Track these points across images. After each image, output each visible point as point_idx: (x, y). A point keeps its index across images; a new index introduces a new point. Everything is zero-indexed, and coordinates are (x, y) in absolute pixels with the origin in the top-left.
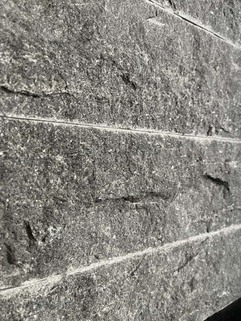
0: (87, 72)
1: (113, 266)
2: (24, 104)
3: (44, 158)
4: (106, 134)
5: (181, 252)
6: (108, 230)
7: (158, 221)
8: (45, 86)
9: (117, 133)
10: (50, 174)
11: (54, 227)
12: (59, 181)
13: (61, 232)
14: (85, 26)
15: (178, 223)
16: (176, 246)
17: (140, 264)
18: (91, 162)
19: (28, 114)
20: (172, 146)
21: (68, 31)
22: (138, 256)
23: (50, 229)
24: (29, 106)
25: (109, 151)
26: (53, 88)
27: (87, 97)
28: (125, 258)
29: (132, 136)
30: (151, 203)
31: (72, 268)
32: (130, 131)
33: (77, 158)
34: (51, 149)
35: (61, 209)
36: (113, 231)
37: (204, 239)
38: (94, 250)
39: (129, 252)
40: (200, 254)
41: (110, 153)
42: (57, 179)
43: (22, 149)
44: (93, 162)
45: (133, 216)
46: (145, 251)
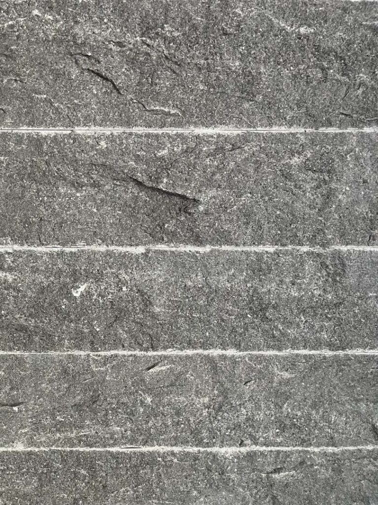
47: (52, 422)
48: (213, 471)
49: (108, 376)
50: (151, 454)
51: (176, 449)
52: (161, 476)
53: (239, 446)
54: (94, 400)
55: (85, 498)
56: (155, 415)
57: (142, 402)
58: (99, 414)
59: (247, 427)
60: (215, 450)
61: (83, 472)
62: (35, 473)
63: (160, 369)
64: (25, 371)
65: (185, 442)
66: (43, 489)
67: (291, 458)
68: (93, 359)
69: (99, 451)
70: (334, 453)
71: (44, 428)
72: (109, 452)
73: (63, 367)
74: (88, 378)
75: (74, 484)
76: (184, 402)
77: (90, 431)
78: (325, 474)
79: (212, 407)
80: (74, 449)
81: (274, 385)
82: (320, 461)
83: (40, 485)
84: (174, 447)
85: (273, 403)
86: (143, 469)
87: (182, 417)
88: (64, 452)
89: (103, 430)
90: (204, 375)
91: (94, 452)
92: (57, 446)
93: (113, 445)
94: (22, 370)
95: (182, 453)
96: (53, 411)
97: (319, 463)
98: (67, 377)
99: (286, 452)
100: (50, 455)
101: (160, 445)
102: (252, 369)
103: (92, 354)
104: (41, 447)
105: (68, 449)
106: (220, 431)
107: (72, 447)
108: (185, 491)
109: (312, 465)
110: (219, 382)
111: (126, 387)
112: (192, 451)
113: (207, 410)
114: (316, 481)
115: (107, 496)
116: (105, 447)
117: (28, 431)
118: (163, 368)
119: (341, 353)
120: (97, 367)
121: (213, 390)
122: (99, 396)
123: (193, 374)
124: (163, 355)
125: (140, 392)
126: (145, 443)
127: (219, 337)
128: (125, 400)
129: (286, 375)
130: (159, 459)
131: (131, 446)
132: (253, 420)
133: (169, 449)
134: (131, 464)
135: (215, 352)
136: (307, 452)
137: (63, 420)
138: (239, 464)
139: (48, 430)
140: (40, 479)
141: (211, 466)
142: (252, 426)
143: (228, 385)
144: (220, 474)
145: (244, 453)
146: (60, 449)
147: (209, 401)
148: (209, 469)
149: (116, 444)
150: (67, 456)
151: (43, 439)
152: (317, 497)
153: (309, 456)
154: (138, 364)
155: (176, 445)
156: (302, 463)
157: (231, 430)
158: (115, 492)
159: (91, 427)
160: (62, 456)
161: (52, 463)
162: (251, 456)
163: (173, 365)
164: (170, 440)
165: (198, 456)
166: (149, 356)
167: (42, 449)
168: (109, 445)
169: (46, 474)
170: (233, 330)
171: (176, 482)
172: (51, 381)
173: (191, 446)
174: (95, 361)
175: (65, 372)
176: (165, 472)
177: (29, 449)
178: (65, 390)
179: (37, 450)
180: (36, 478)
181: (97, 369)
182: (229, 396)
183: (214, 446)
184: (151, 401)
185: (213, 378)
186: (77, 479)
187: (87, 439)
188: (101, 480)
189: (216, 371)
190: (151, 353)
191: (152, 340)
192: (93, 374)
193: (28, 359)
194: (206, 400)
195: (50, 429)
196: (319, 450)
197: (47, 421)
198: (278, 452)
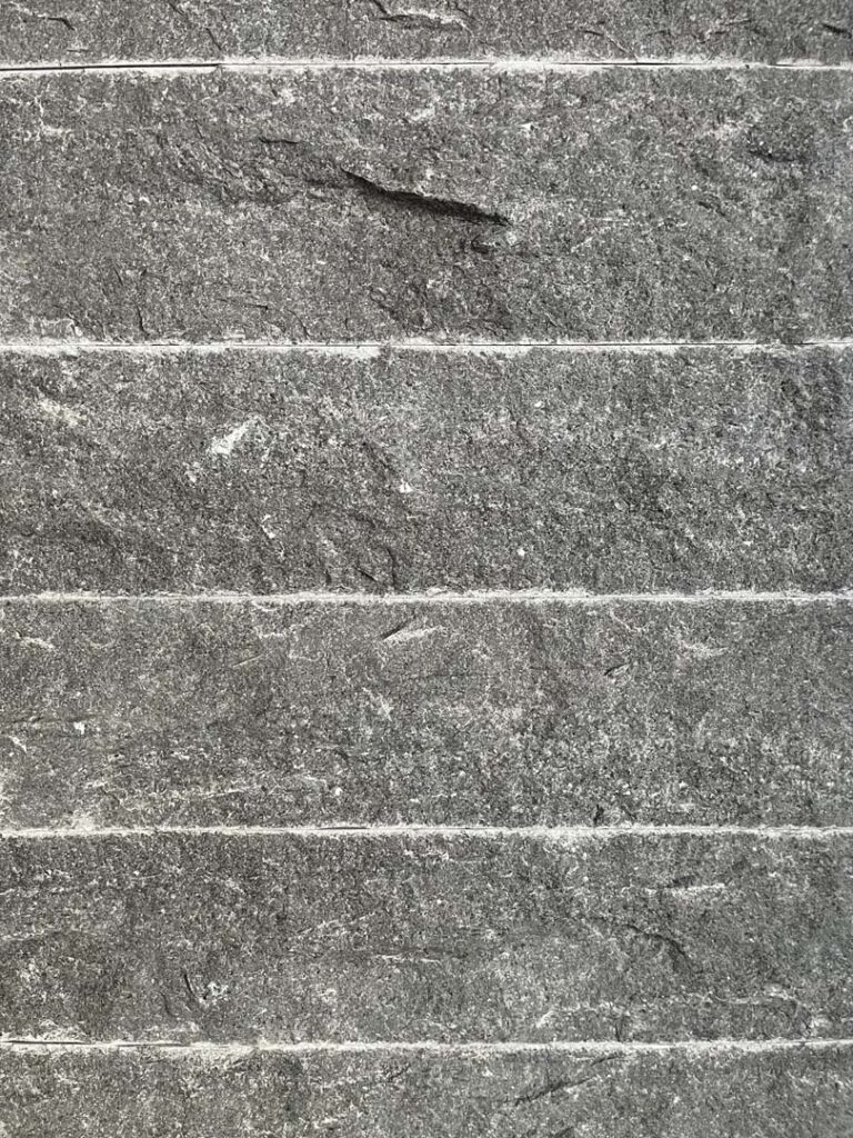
0: (267, 757)
1: (344, 1054)
2: (180, 812)
3: (209, 883)
4: (314, 842)
5: (528, 1067)
6: (331, 994)
7: (445, 995)
8: (201, 789)
9: (337, 838)
10: (216, 906)
11: (218, 984)
12: (233, 914)
13: (229, 992)
14: (258, 691)
15: (502, 1006)
16: (509, 1052)
17: (410, 1065)
18: (281, 890)
19: (186, 824)
20: (475, 854)
21: (235, 702)
22: (405, 1050)
23: (212, 985)
24: (186, 814)
25: (318, 870)
26: (212, 791)
27: (271, 792)
28: (373, 1046)
29: (369, 841)
30: (425, 960)
31: (264, 1040)
32: (366, 831)
33: (258, 883)
34: (219, 870)
35: (231, 958)
36: (342, 997)
37: (607, 1054)
38: (302, 1022)
39: (378, 1039)
40: (589, 1085)
41: (319, 874)
42: (229, 913)
43: (179, 871)
44: (286, 890)
45: (390, 976)
46: (420, 1045)
47: (162, 763)
48: (534, 881)
49: (292, 651)
50: (390, 841)
51: (447, 831)
52: (411, 892)
53: (592, 823)
54: (260, 709)
55: (235, 947)
56: (400, 746)
57: (370, 714)
58: (271, 742)
59: (612, 775)
60: (537, 832)
61: (230, 883)
62: (118, 891)
63: (412, 636)
64: (101, 642)
65: (468, 814)
66: (136, 927)
67: (713, 853)
68: (259, 612)
69: (268, 836)
70: (815, 842)
71: (144, 778)
72: (292, 837)
73: (189, 632)
74: (248, 659)
75: (210, 915)
76: (465, 717)
77: (250, 784)
78: (794, 891)
79: (530, 729)
80: (212, 830)
81: (676, 674)
82: (782, 860)
83: (128, 919)
84: (441, 826)
85: (671, 718)
86: (371, 877)
87: (460, 753)
88: (188, 838)
89: (279, 782)
90: (512, 652)
91: (258, 838)
92: (172, 824)
93: (302, 820)
94: (95, 640)
95: (462, 841)
96: (165, 736)
97: (780, 864)
98: (197, 656)
99: (701, 838)
100: (156, 846)
101: (411, 821)
102: (623, 637)
103: (255, 600)
104: (135, 826)
105: (198, 830)
106: (549, 785)
107: (207, 826)
108: (468, 929)
109: (763, 871)
110: (547, 668)
111: (333, 678)
112: (484, 836)
113: (518, 735)
114: (775, 909)
115: (286, 940)
116: (283, 823)
117: (106, 785)
118: (420, 634)
119: (829, 597)
120: (266, 632)
121: (532, 689)
122: (270, 699)
123: (488, 649)
124: (417, 603)
125: (365, 689)
126: (376, 816)
127: (547, 559)
128: (330, 708)
129: (704, 651)
130: (407, 853)
131: (344, 824)
132: (625, 758)
133: (431, 830)
134: (342, 866)
135: (539, 596)
136: (752, 837)
137: (187, 758)
138: (593, 865)
139: (153, 783)
140: (130, 906)
141: (527, 870)
142: (626, 775)
143: (567, 675)
144: (548, 888)
145: (606, 840)
146: (178, 829)
147: (525, 714)
148: (524, 878)
149: (308, 818)
150: (193, 846)
151: (140, 807)
152: (778, 949)
153: (755, 849)
154: (362, 622)
155: (446, 820)
156: (741, 864)
157: (575, 785)
158: (306, 932)
159: (252, 775)
160: (183, 849)
161: (159, 865)
162: (621, 846)
163: (442, 628)
164: (434, 809)
165: (500, 846)
166: (386, 606)
167: (138, 830)
168: (293, 821)
169: (144, 891)
170: (582, 543)
171: (446, 908)
172: (160, 667)
173: (482, 822)
174: (262, 617)
175: (193, 642)
176: (422, 883)
177: (107, 832)
178: (193, 688)
179: (125, 832)
180: (119, 903)
181: (266, 636)
182: (570, 701)
183: (535, 823)
184: (391, 713)
185: (532, 660)
186: (216, 901)
187: (242, 806)
188: (274, 902)
189: (541, 640)
190: (391, 598)
191: (395, 564)
192: (258, 647)
193: (109, 612)
194: (517, 712)
195: (157, 781)
196: (779, 834)
197: (150, 762)
198: (683, 839)
